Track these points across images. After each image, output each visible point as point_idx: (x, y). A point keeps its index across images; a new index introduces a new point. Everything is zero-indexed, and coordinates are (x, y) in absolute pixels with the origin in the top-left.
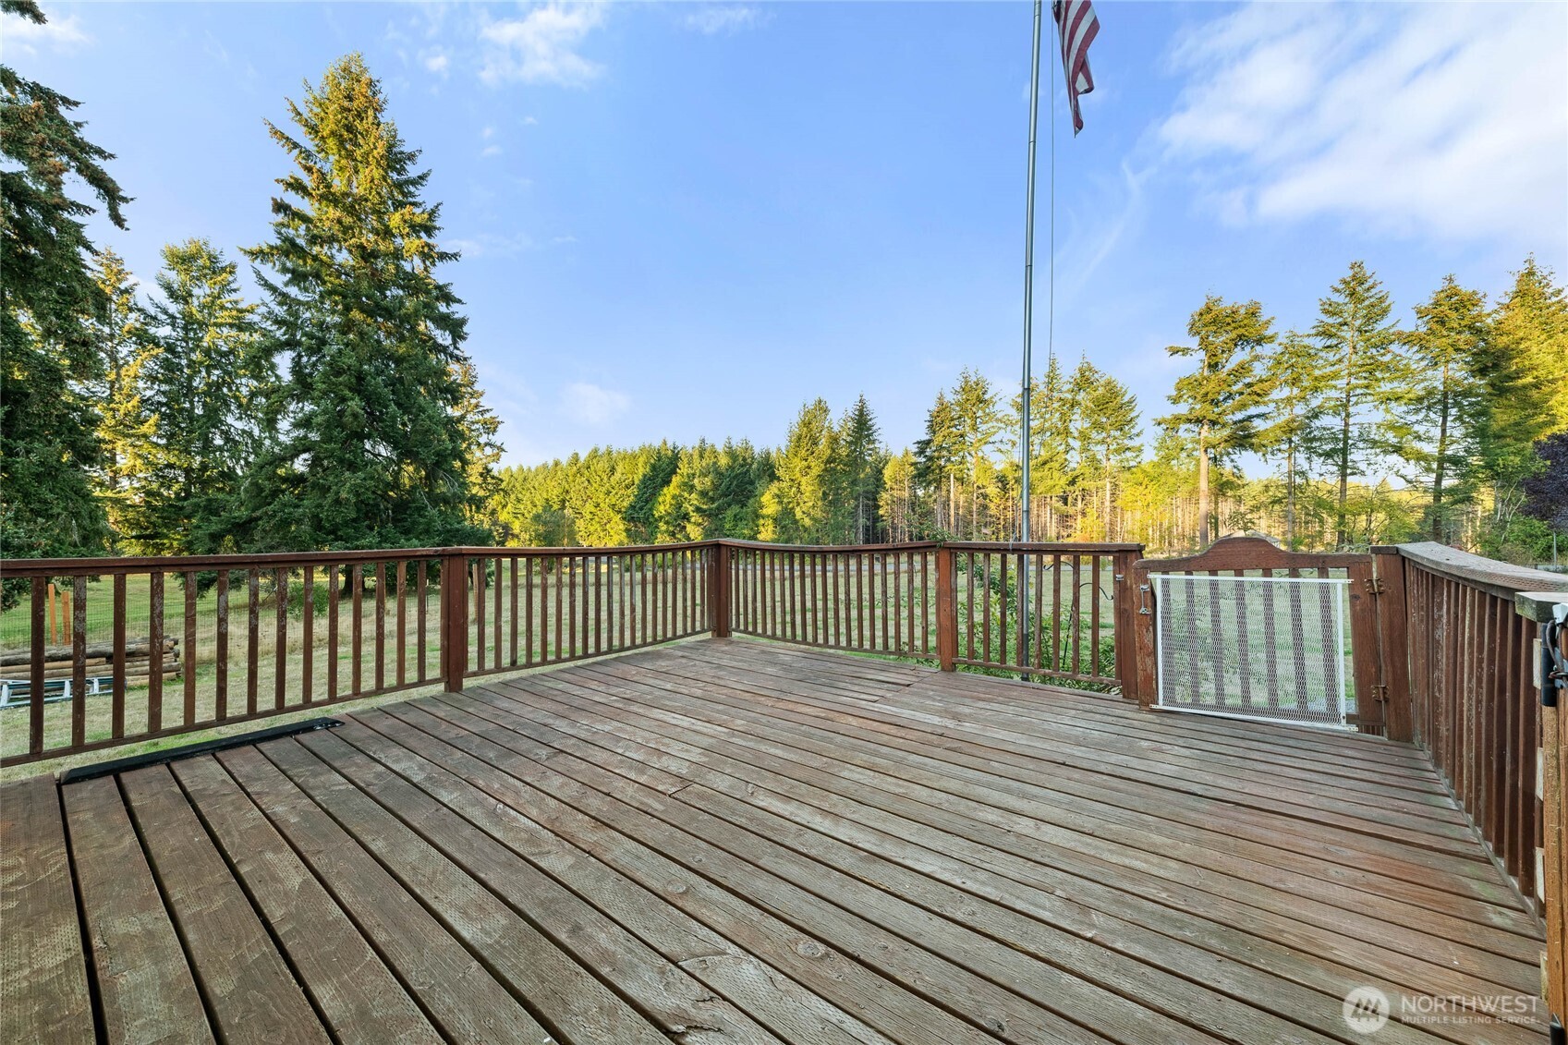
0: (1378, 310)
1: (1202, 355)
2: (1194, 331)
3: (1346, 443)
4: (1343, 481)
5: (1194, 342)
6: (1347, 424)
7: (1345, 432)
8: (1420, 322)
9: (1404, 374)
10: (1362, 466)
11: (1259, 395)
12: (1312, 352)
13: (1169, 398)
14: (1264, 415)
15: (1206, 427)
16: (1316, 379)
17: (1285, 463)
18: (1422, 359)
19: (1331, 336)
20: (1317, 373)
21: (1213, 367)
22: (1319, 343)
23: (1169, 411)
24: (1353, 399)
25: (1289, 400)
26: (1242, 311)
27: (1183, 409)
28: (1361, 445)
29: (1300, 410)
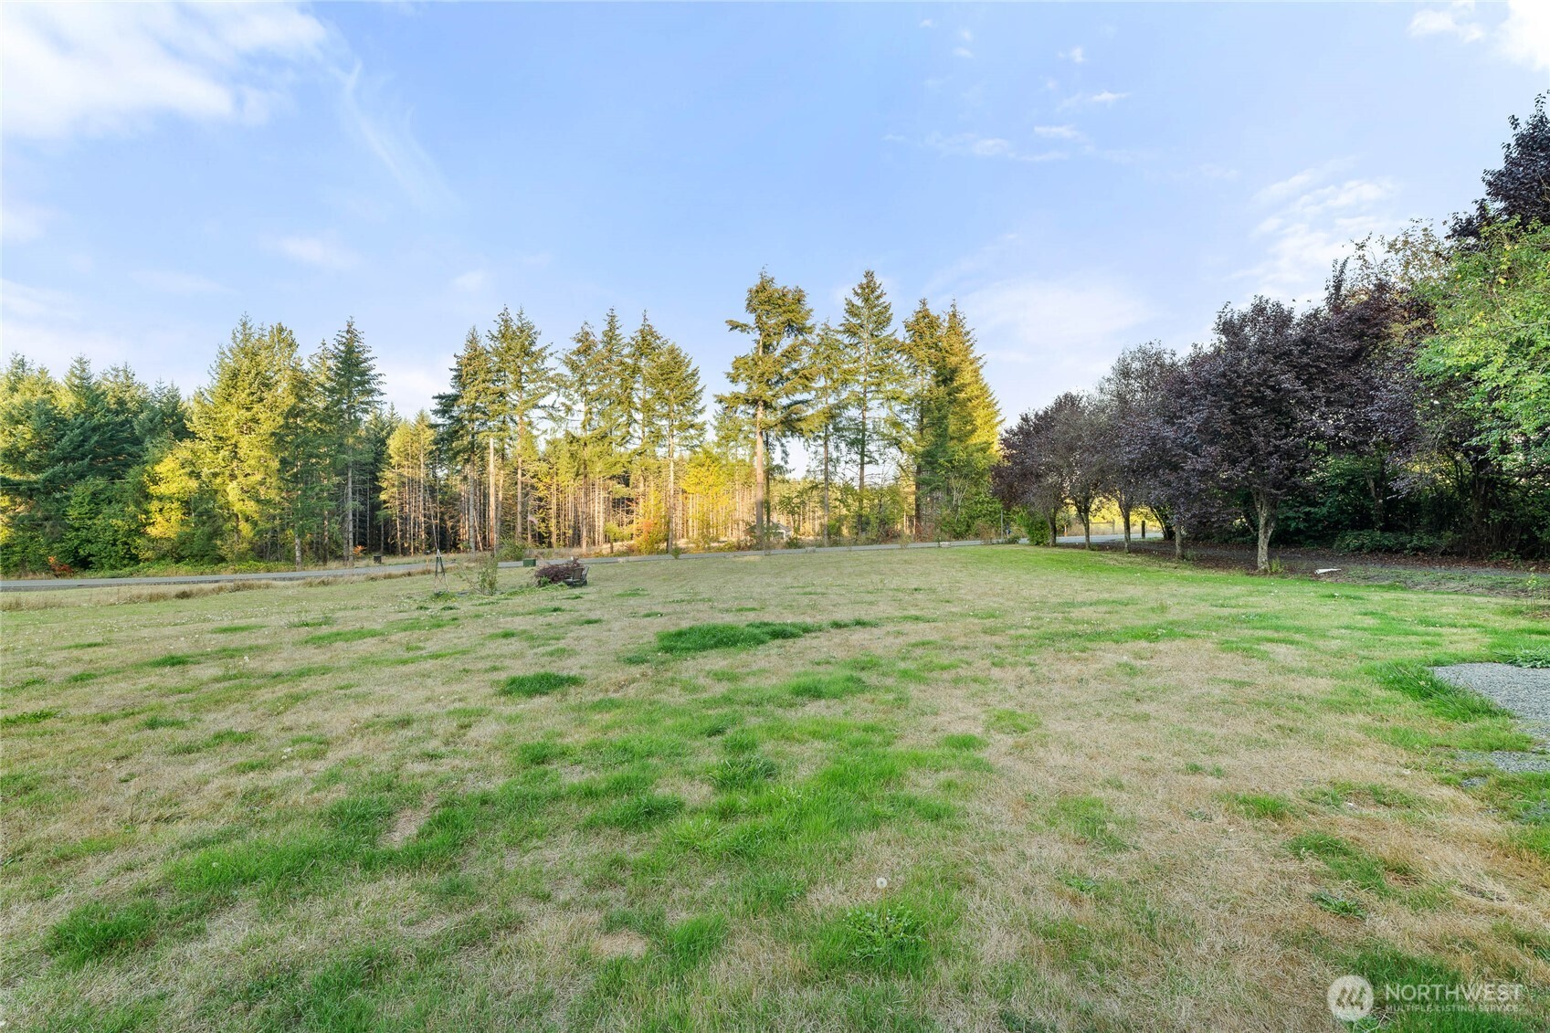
0: (883, 320)
1: (756, 335)
2: (751, 308)
3: (864, 435)
4: (862, 469)
5: (750, 319)
6: (864, 418)
7: (864, 424)
8: (907, 335)
9: (899, 378)
10: (876, 456)
11: (807, 378)
12: (841, 347)
13: (729, 375)
14: (807, 401)
15: (761, 408)
16: (845, 372)
17: (821, 450)
18: (909, 367)
19: (855, 334)
20: (845, 367)
21: (766, 347)
22: (846, 339)
23: (728, 389)
24: (869, 395)
25: (824, 389)
26: (790, 296)
27: (741, 388)
28: (875, 437)
29: (832, 401)
